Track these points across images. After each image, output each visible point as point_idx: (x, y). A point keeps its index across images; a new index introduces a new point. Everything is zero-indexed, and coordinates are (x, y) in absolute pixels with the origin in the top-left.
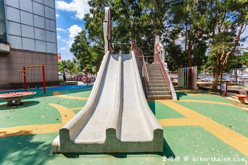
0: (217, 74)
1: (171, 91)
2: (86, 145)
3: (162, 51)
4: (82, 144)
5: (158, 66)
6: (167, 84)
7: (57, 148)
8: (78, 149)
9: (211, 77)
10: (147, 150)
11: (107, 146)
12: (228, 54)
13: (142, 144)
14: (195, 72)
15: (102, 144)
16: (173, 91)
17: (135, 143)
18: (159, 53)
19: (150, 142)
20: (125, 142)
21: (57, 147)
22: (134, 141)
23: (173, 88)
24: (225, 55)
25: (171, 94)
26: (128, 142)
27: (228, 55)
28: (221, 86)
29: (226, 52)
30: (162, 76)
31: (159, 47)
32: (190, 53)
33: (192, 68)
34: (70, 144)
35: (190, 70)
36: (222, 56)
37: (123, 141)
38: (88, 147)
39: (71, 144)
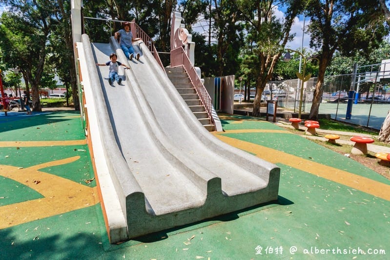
0: (260, 88)
1: (213, 117)
2: (175, 214)
3: (189, 45)
4: (169, 214)
5: (182, 72)
6: (204, 106)
7: (120, 232)
8: (161, 225)
9: (238, 95)
10: (260, 201)
11: (209, 208)
12: (274, 58)
13: (255, 195)
14: (231, 84)
15: (201, 207)
16: (215, 118)
17: (246, 194)
18: (184, 47)
19: (264, 189)
20: (233, 196)
21: (121, 230)
22: (245, 192)
23: (215, 113)
24: (271, 60)
25: (213, 122)
26: (238, 195)
27: (275, 60)
28: (267, 107)
29: (272, 56)
30: (193, 91)
31: (182, 35)
32: (222, 52)
33: (227, 77)
34: (146, 219)
35: (224, 81)
36: (267, 61)
37: (231, 195)
38: (178, 216)
39: (150, 218)
